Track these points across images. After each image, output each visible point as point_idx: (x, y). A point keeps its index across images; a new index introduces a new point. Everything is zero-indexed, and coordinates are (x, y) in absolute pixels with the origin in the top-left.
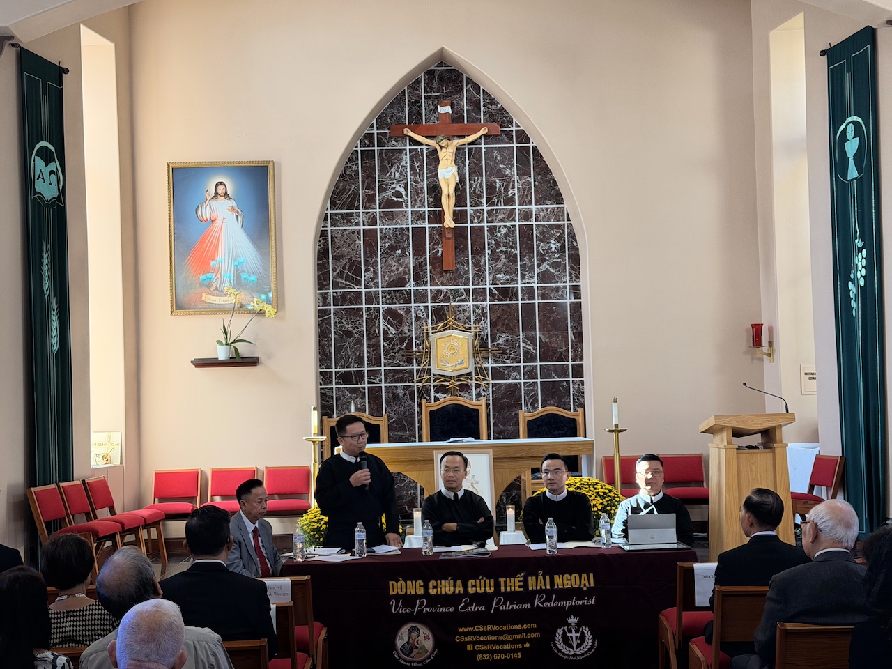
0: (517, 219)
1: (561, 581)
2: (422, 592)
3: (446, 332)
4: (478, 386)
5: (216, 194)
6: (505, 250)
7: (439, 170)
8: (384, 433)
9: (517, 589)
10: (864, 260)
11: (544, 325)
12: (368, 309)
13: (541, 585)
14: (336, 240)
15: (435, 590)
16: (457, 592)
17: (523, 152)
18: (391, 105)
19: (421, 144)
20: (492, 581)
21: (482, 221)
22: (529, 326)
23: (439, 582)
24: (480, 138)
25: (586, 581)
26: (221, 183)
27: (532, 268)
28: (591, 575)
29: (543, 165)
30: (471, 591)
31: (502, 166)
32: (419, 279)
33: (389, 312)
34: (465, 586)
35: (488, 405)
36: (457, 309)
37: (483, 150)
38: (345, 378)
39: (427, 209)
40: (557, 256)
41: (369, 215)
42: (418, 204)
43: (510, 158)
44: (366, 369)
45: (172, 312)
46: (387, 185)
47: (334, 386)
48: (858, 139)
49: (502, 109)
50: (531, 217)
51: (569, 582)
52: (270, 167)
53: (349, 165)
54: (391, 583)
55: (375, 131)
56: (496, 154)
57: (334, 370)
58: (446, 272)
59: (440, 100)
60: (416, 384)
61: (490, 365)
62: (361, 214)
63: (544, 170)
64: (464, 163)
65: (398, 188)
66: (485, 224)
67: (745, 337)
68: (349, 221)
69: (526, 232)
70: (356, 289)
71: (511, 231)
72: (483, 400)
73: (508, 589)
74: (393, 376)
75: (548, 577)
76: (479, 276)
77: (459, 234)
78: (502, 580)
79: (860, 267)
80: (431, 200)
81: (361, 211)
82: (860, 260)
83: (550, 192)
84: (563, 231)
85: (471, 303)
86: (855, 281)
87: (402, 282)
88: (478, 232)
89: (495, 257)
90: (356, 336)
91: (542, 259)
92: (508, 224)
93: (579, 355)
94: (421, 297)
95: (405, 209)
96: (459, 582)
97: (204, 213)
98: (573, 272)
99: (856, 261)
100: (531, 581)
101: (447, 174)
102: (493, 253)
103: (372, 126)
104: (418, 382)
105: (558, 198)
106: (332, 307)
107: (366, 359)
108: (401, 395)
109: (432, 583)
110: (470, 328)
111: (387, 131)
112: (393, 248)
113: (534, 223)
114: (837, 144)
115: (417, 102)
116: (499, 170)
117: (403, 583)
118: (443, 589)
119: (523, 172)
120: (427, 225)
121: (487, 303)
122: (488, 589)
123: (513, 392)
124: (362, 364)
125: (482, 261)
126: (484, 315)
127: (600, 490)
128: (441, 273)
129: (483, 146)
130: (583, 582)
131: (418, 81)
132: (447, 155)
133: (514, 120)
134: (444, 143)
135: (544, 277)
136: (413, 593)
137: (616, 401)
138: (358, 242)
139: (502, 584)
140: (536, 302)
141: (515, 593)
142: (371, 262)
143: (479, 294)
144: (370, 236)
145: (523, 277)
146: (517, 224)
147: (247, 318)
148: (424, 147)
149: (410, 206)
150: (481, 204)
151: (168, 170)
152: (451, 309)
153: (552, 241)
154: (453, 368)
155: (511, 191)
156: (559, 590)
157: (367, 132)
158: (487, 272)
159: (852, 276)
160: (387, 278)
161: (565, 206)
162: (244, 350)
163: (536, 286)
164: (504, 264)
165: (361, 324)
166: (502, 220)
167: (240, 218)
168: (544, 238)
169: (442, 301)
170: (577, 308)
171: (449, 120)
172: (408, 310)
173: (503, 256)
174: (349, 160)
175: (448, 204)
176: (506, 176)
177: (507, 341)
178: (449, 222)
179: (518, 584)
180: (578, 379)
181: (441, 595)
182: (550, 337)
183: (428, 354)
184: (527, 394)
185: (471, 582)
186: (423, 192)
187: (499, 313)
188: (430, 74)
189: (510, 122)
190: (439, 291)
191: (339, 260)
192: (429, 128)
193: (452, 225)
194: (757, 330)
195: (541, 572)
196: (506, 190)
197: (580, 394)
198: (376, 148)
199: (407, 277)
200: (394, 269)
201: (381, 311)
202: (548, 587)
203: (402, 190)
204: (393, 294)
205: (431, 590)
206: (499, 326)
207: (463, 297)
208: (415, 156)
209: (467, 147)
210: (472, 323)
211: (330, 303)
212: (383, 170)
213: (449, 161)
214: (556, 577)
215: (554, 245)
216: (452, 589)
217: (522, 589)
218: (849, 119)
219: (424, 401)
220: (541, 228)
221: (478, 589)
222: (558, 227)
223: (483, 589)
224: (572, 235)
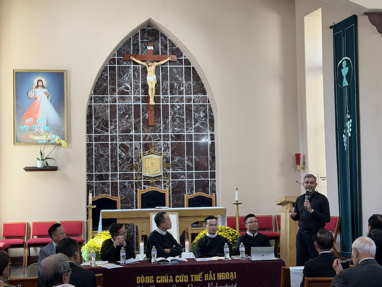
0: (184, 102)
1: (221, 276)
2: (153, 282)
3: (149, 155)
4: (165, 182)
5: (38, 86)
6: (178, 116)
7: (147, 77)
8: (119, 204)
9: (199, 280)
10: (351, 124)
11: (197, 153)
12: (112, 144)
13: (211, 278)
14: (96, 110)
15: (159, 281)
16: (170, 281)
17: (188, 70)
18: (124, 45)
19: (138, 64)
20: (187, 276)
21: (168, 102)
22: (189, 153)
23: (161, 277)
24: (167, 62)
26: (40, 80)
27: (191, 126)
28: (235, 273)
29: (197, 76)
30: (177, 281)
31: (177, 76)
32: (137, 130)
33: (122, 145)
34: (174, 279)
35: (170, 191)
36: (155, 145)
37: (169, 68)
38: (100, 177)
39: (141, 96)
40: (203, 120)
41: (113, 98)
42: (137, 93)
43: (181, 72)
44: (110, 173)
45: (14, 144)
46: (122, 83)
47: (94, 181)
48: (348, 67)
49: (178, 48)
50: (191, 101)
51: (224, 277)
52: (65, 73)
53: (103, 73)
54: (138, 277)
55: (116, 57)
56: (175, 70)
57: (94, 173)
58: (150, 126)
59: (148, 44)
60: (134, 181)
61: (171, 172)
63: (197, 78)
64: (159, 74)
65: (127, 85)
66: (169, 104)
67: (293, 160)
68: (103, 101)
69: (189, 108)
70: (106, 134)
71: (181, 107)
72: (167, 189)
73: (195, 280)
74: (124, 177)
75: (214, 274)
76: (166, 128)
77: (157, 108)
78: (192, 276)
79: (349, 127)
80: (143, 91)
81: (109, 96)
82: (349, 124)
83: (201, 89)
84: (207, 108)
85: (162, 142)
86: (346, 134)
87: (129, 131)
88: (166, 107)
89: (173, 120)
90: (106, 157)
91: (196, 121)
92: (180, 104)
93: (213, 167)
94: (138, 138)
95: (130, 96)
96: (171, 277)
97: (31, 94)
98: (211, 128)
99: (347, 125)
100: (206, 276)
101: (151, 79)
102: (173, 118)
103: (115, 55)
104: (135, 179)
105: (204, 92)
106: (94, 143)
107: (110, 168)
108: (127, 186)
109: (158, 277)
110: (161, 154)
111: (122, 58)
112: (124, 114)
113: (193, 104)
114: (338, 70)
115: (137, 44)
116: (176, 77)
117: (144, 277)
118: (163, 280)
119: (188, 79)
120: (141, 104)
121: (169, 142)
122: (185, 280)
123: (182, 185)
124: (108, 171)
125: (168, 121)
126: (168, 147)
127: (231, 232)
128: (148, 127)
129: (168, 66)
130: (231, 277)
131: (137, 34)
132: (151, 70)
133: (184, 54)
134: (150, 64)
135: (197, 129)
136: (148, 282)
137: (237, 189)
138: (107, 111)
139: (192, 278)
140: (193, 141)
141: (199, 282)
142: (114, 121)
143: (166, 137)
144: (113, 107)
145: (187, 129)
146: (184, 104)
147: (53, 147)
148: (140, 66)
149: (133, 94)
150: (167, 94)
151: (14, 73)
152: (153, 145)
153: (201, 113)
154: (153, 173)
155: (182, 88)
156: (219, 280)
157: (112, 57)
158: (170, 127)
159: (345, 132)
160: (121, 129)
161: (207, 96)
162: (51, 163)
163: (193, 134)
164: (178, 123)
165: (108, 151)
166: (177, 102)
167: (49, 97)
168: (197, 111)
169: (148, 140)
170: (213, 144)
171: (152, 53)
172: (131, 145)
173: (178, 119)
174: (103, 71)
175: (152, 93)
176: (180, 81)
177: (179, 160)
178: (152, 102)
179: (200, 277)
180: (213, 179)
181: (162, 283)
182: (200, 158)
183: (141, 166)
184: (188, 186)
185: (177, 277)
186: (139, 88)
187: (175, 147)
188: (143, 30)
189: (182, 55)
190: (146, 136)
191: (97, 120)
192: (144, 57)
193: (154, 103)
194: (298, 156)
195: (211, 272)
196: (179, 87)
197: (214, 186)
198: (116, 65)
199: (131, 128)
200: (125, 124)
201: (118, 145)
202: (214, 279)
203: (129, 86)
204: (124, 136)
205: (157, 281)
206: (175, 153)
207: (158, 139)
208: (135, 70)
209: (161, 66)
210: (162, 151)
211: (93, 141)
212: (120, 76)
213: (152, 73)
214: (218, 274)
215: (202, 115)
216: (168, 280)
217: (202, 280)
218: (344, 58)
219: (138, 189)
220: (196, 106)
221: (180, 280)
222: (204, 106)
223: (183, 280)
224: (211, 110)
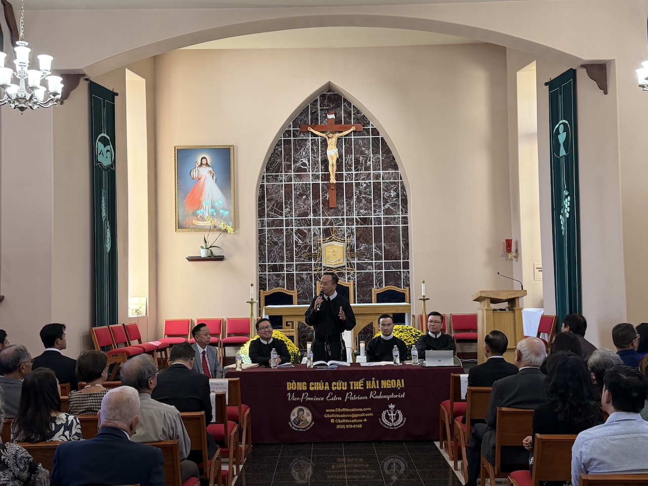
0: (372, 179)
1: (385, 384)
2: (306, 389)
3: (331, 242)
4: (348, 274)
5: (202, 164)
6: (365, 196)
7: (327, 151)
8: (295, 299)
9: (360, 388)
10: (569, 203)
11: (387, 239)
12: (287, 229)
13: (374, 386)
14: (269, 190)
15: (313, 388)
16: (325, 389)
17: (376, 140)
18: (301, 114)
19: (317, 136)
20: (346, 383)
21: (352, 180)
22: (378, 240)
23: (315, 383)
24: (351, 132)
25: (400, 384)
26: (204, 158)
27: (380, 207)
28: (403, 380)
29: (387, 148)
30: (334, 389)
31: (363, 149)
32: (315, 212)
33: (299, 231)
34: (330, 386)
35: (354, 284)
36: (337, 230)
37: (353, 140)
38: (274, 268)
39: (320, 173)
40: (394, 200)
41: (288, 176)
42: (316, 170)
43: (368, 144)
44: (285, 263)
45: (176, 230)
46: (298, 159)
47: (267, 273)
48: (565, 133)
49: (364, 116)
50: (380, 177)
51: (390, 384)
52: (232, 148)
53: (277, 148)
54: (288, 383)
55: (292, 129)
56: (360, 141)
57: (267, 264)
58: (331, 208)
59: (329, 111)
60: (313, 272)
61: (355, 262)
62: (283, 176)
63: (387, 151)
64: (342, 147)
65: (304, 161)
66: (354, 182)
67: (503, 247)
68: (276, 179)
69: (377, 187)
70: (280, 218)
71: (368, 186)
72: (352, 282)
73: (355, 388)
74: (301, 267)
75: (377, 381)
76: (350, 211)
77: (339, 187)
78: (351, 383)
79: (566, 207)
80: (323, 167)
81: (283, 174)
82: (566, 203)
83: (391, 163)
84: (398, 186)
85: (345, 226)
86: (564, 215)
87: (306, 214)
88: (349, 186)
89: (359, 200)
90: (280, 244)
91: (386, 202)
92: (366, 181)
93: (406, 256)
94: (317, 223)
95: (308, 173)
96: (327, 383)
97: (195, 174)
98: (403, 209)
99: (564, 204)
100: (368, 384)
101: (332, 153)
102: (358, 198)
103: (290, 126)
104: (314, 271)
105: (395, 167)
106: (266, 228)
107: (285, 258)
108: (305, 278)
109: (311, 384)
110: (344, 241)
111: (299, 129)
112: (301, 195)
113: (382, 181)
114: (554, 136)
115: (316, 112)
116: (362, 151)
117: (295, 383)
118: (318, 387)
119: (375, 152)
120: (320, 182)
121: (354, 227)
122: (343, 388)
123: (369, 277)
124: (283, 261)
125: (352, 202)
126: (352, 233)
127: (414, 333)
128: (328, 209)
129: (353, 137)
130: (398, 385)
131: (316, 101)
132: (332, 142)
133: (371, 123)
134: (330, 135)
135: (388, 211)
136: (301, 389)
137: (423, 282)
138: (281, 191)
139: (352, 385)
140: (383, 226)
141: (359, 390)
142: (289, 202)
143: (350, 222)
144: (288, 187)
145: (375, 211)
146: (372, 181)
147: (219, 233)
148: (319, 138)
149: (311, 171)
150: (351, 170)
151: (175, 150)
152: (334, 229)
153: (392, 191)
154: (334, 263)
155: (369, 163)
156: (384, 389)
157: (287, 129)
158: (355, 209)
159: (562, 212)
160: (297, 212)
161: (399, 171)
162: (216, 252)
163: (382, 217)
164: (364, 204)
165: (282, 238)
166: (363, 179)
167: (214, 177)
168: (387, 189)
169: (328, 225)
170: (406, 229)
171: (333, 122)
172: (309, 230)
173: (364, 200)
174: (277, 145)
175: (332, 170)
176: (366, 154)
177: (365, 248)
178: (333, 180)
179: (360, 385)
180: (406, 270)
181: (316, 391)
182: (390, 246)
183: (320, 256)
184: (376, 279)
185: (334, 383)
186: (318, 163)
187: (361, 232)
188: (323, 96)
189: (369, 123)
190: (327, 219)
191: (270, 202)
192: (323, 127)
193: (335, 182)
194: (509, 243)
195: (373, 378)
196: (366, 162)
197: (407, 278)
198: (292, 138)
199: (309, 211)
200: (302, 206)
201: (294, 230)
202: (378, 387)
203: (307, 162)
204: (301, 221)
205: (310, 388)
206: (361, 240)
207: (341, 223)
208: (314, 143)
209: (343, 138)
210: (346, 238)
211: (265, 226)
212: (296, 150)
213: (333, 146)
214: (382, 381)
215: (393, 194)
216: (323, 387)
217: (363, 388)
218: (561, 122)
219: (318, 282)
220: (385, 184)
221: (338, 387)
222: (395, 183)
223: (340, 388)
224: (403, 188)
